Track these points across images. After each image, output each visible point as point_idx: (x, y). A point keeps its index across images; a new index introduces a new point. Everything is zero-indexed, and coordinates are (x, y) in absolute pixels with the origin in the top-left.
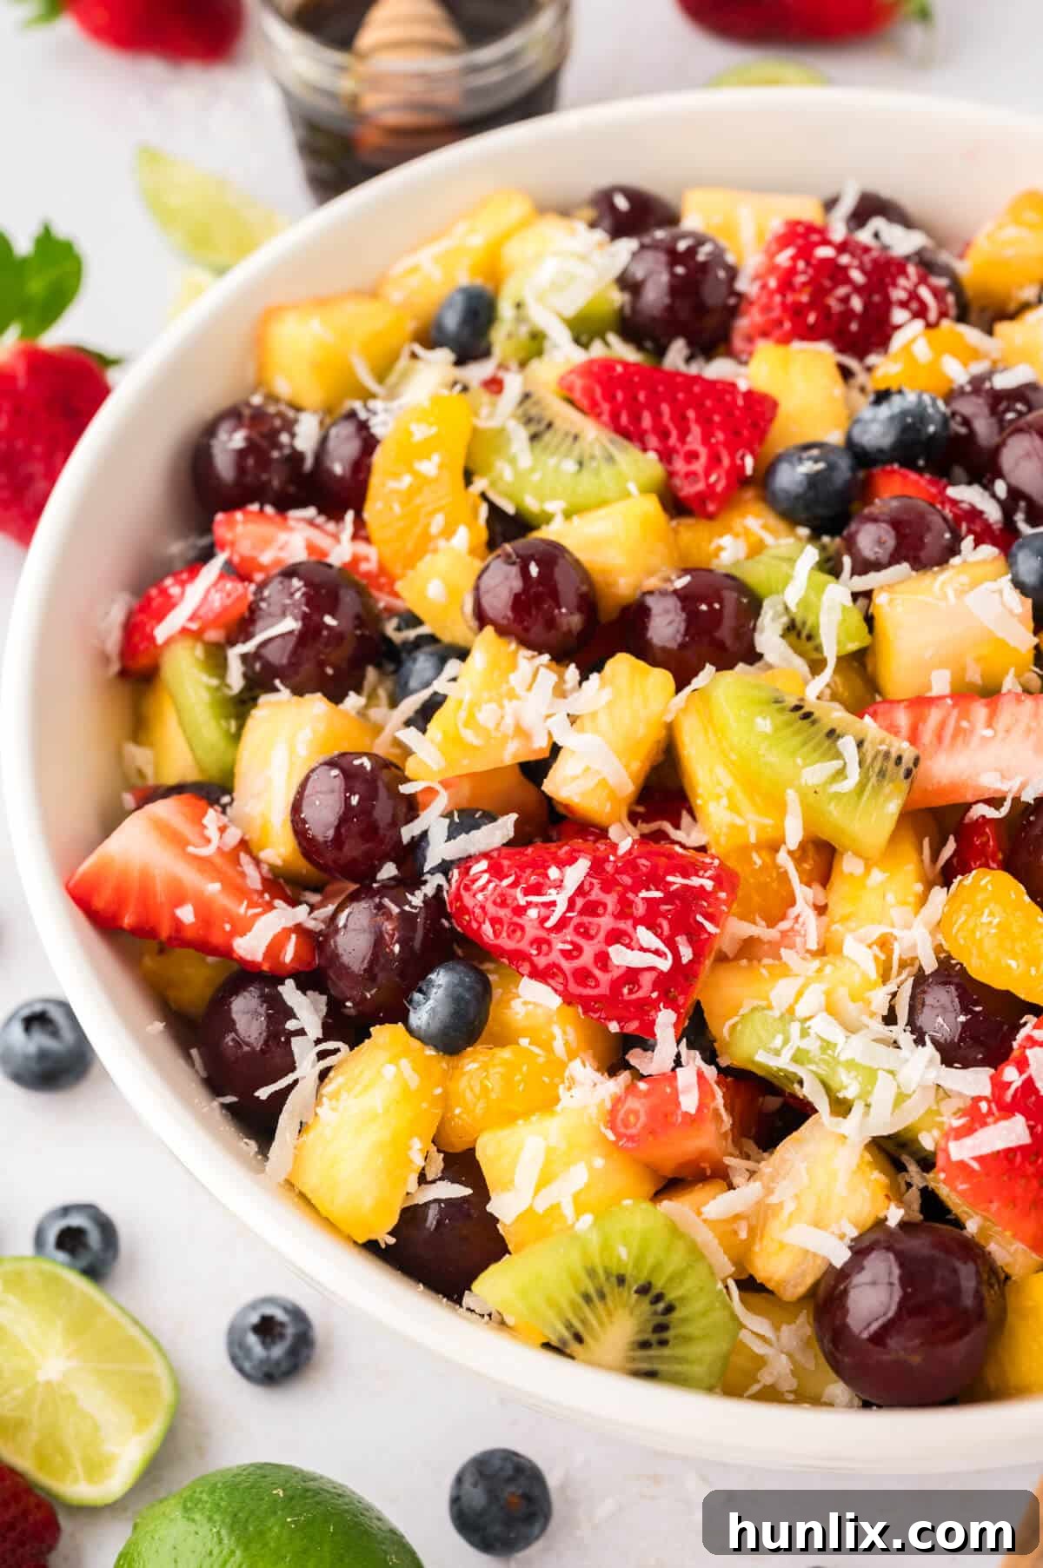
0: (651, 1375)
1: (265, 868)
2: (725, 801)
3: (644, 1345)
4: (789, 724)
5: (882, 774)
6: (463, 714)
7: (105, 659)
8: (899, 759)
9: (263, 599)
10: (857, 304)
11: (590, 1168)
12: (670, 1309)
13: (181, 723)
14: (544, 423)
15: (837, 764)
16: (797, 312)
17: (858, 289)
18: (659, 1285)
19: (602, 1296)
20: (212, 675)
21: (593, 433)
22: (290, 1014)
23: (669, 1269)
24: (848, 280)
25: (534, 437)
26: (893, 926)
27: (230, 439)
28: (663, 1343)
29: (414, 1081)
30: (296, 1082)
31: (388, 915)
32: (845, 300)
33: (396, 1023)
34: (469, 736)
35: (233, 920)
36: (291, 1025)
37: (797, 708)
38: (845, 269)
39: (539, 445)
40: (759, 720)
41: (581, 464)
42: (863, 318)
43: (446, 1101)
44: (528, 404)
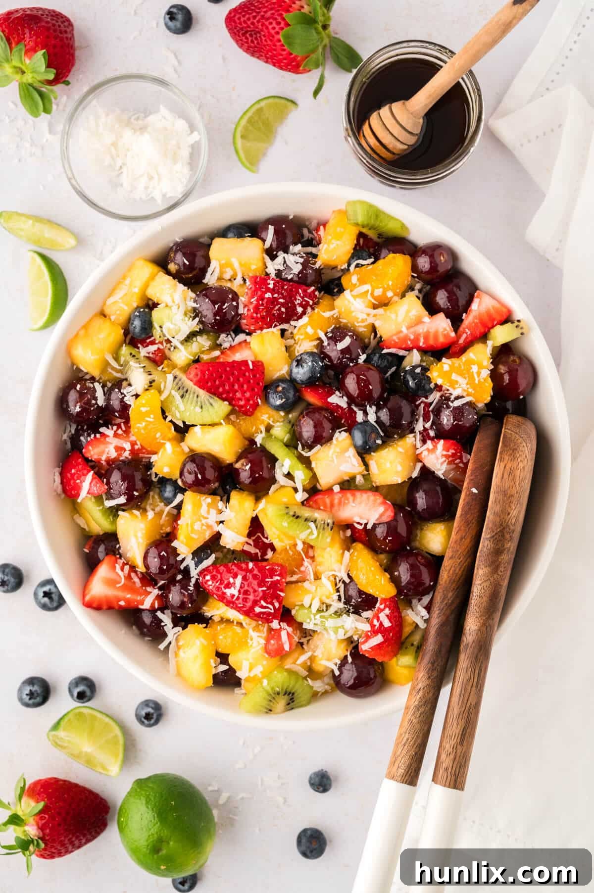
0: (292, 709)
1: (140, 575)
2: (277, 540)
3: (289, 704)
4: (292, 521)
5: (324, 529)
6: (190, 528)
7: (59, 495)
8: (328, 525)
9: (111, 489)
10: (283, 310)
11: (263, 665)
12: (293, 694)
13: (94, 520)
14: (185, 389)
15: (310, 530)
16: (263, 318)
17: (282, 305)
18: (289, 690)
19: (274, 699)
20: (99, 506)
21: (202, 393)
22: (161, 621)
23: (291, 686)
24: (278, 303)
25: (182, 397)
26: (335, 571)
27: (75, 409)
28: (293, 702)
29: (205, 642)
30: (170, 643)
31: (184, 595)
32: (279, 309)
33: (194, 623)
34: (194, 536)
35: (137, 601)
36: (163, 624)
37: (294, 516)
38: (276, 299)
39: (185, 399)
40: (283, 523)
41: (202, 407)
42: (286, 313)
43: (215, 644)
44: (177, 380)
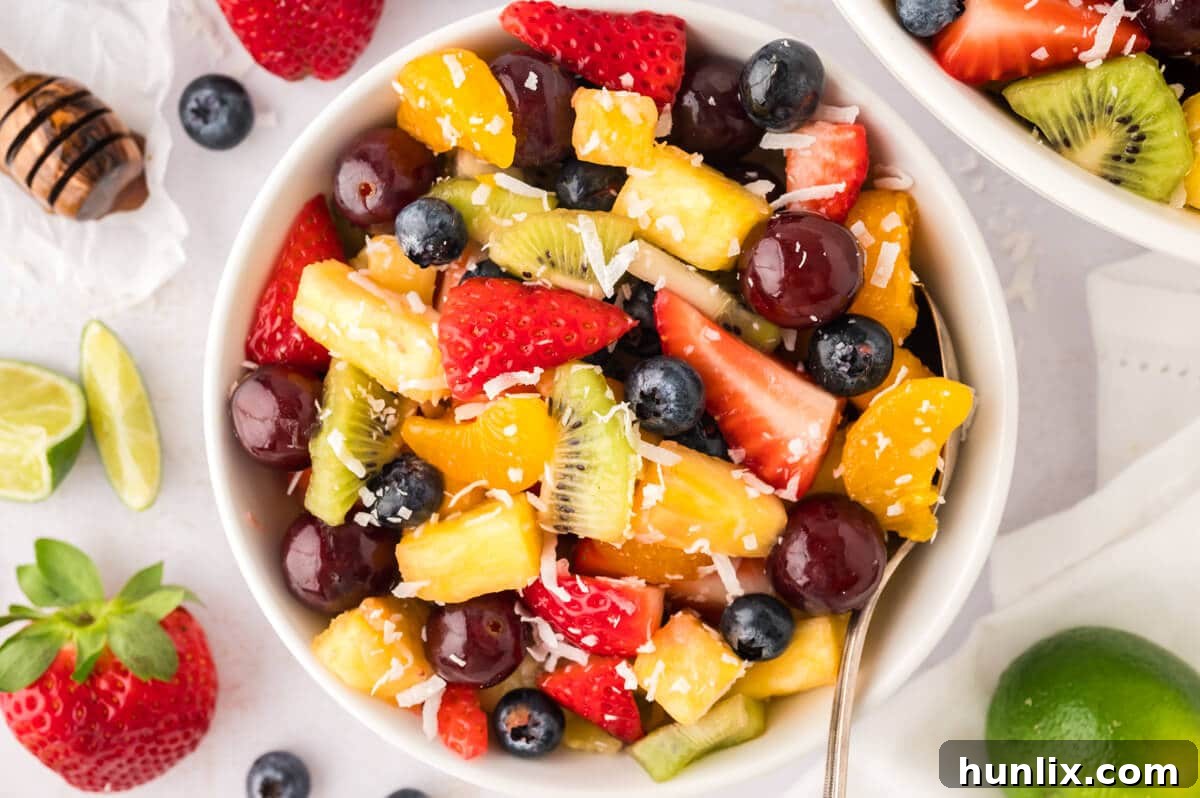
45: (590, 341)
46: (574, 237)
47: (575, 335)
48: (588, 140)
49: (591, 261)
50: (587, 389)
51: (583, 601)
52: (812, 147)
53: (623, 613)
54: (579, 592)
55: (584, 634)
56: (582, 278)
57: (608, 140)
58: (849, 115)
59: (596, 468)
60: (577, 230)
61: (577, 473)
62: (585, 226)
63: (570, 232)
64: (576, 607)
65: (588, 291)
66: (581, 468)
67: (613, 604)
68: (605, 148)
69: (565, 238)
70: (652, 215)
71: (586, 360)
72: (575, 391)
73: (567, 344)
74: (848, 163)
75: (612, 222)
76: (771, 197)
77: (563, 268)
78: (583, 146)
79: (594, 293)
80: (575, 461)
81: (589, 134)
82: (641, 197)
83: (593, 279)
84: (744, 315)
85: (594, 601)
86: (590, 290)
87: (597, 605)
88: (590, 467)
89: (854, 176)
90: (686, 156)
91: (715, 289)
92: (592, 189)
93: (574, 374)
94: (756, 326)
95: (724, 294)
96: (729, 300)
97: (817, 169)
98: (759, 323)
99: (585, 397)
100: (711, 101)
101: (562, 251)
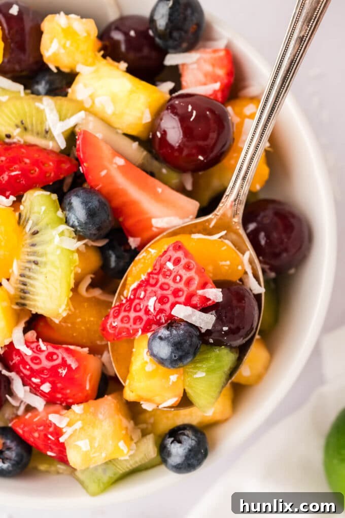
45: (48, 175)
46: (40, 112)
47: (37, 170)
48: (50, 47)
49: (51, 126)
50: (43, 208)
51: (42, 356)
52: (198, 62)
53: (69, 367)
54: (40, 351)
55: (43, 382)
56: (45, 137)
57: (64, 47)
58: (221, 44)
59: (45, 264)
60: (41, 106)
61: (34, 266)
62: (47, 104)
63: (38, 109)
64: (38, 361)
65: (48, 146)
66: (36, 263)
67: (63, 359)
68: (62, 51)
69: (34, 112)
70: (92, 97)
71: (45, 188)
72: (36, 209)
73: (31, 176)
74: (221, 72)
75: (66, 103)
76: (172, 92)
77: (32, 131)
78: (47, 50)
79: (52, 147)
80: (33, 258)
81: (51, 42)
82: (85, 86)
83: (53, 138)
84: (156, 164)
85: (50, 357)
86: (50, 145)
87: (52, 360)
88: (42, 262)
89: (226, 81)
90: (116, 64)
91: (135, 145)
92: (54, 87)
93: (36, 196)
94: (164, 171)
95: (142, 149)
96: (145, 153)
97: (201, 77)
98: (166, 169)
99: (42, 213)
100: (132, 33)
101: (32, 121)
